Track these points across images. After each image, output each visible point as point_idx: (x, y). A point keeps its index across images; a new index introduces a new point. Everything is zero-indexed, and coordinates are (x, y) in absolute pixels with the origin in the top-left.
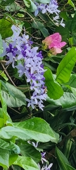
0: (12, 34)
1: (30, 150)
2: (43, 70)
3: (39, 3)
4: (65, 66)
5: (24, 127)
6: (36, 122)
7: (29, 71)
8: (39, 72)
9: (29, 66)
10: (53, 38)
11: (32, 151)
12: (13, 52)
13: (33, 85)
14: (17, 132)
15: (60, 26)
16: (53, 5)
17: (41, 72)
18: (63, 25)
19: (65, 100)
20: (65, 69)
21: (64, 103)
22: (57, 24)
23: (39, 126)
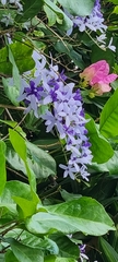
0: (34, 65)
1: (62, 243)
2: (85, 121)
3: (74, 15)
4: (113, 111)
5: (65, 214)
6: (83, 204)
7: (63, 122)
8: (78, 123)
9: (63, 114)
10: (96, 68)
11: (66, 244)
12: (36, 94)
13: (70, 143)
14: (53, 221)
15: (108, 49)
16: (96, 18)
17: (81, 123)
18: (113, 48)
19: (114, 162)
20: (114, 115)
21: (112, 168)
22: (102, 47)
23: (90, 210)
